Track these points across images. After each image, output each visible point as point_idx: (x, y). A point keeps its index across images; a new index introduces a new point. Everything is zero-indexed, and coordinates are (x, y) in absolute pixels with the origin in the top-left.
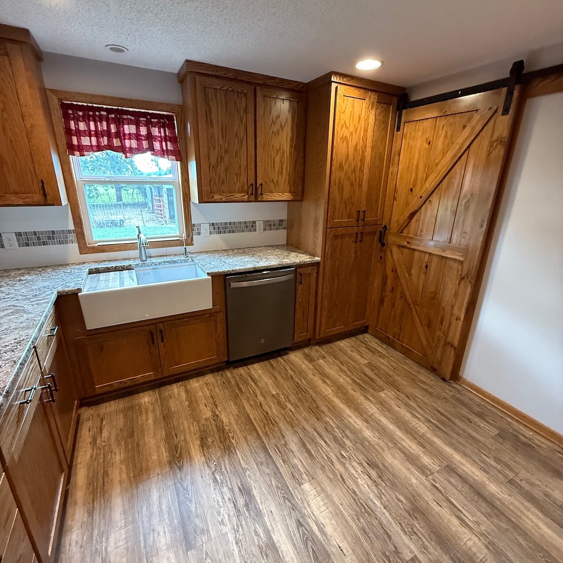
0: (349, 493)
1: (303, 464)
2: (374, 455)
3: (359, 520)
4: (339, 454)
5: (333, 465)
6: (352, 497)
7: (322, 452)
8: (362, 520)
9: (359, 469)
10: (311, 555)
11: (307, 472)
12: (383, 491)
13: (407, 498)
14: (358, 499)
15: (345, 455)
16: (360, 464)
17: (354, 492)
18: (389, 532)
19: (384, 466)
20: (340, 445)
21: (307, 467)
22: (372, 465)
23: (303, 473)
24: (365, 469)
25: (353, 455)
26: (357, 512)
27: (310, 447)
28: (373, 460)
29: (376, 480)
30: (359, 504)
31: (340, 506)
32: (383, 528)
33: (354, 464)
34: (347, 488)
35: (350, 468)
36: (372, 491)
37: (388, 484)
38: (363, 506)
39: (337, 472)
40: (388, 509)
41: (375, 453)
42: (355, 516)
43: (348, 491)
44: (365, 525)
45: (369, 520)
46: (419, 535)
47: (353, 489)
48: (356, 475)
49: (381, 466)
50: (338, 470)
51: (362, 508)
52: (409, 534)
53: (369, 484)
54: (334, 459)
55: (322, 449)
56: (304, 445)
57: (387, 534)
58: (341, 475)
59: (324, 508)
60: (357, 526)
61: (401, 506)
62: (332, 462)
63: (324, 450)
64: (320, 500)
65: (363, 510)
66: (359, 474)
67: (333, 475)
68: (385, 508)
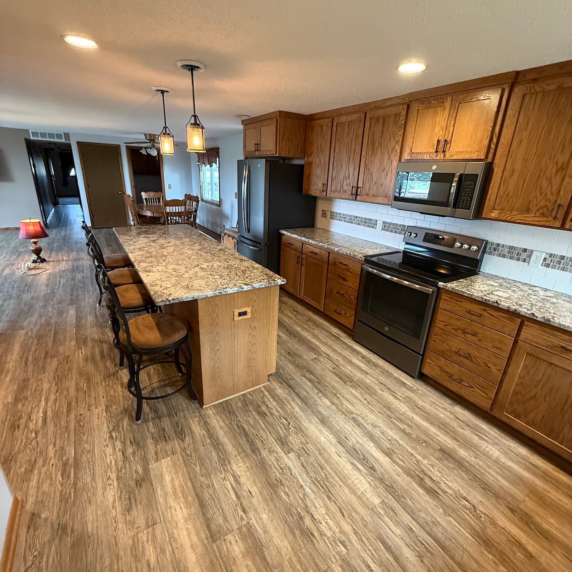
0: (334, 497)
1: (388, 527)
2: (304, 551)
3: (326, 475)
4: (349, 547)
5: (354, 529)
6: (331, 494)
7: (370, 548)
8: (323, 475)
9: (323, 527)
10: (359, 451)
11: (381, 516)
12: (300, 502)
13: (279, 497)
14: (326, 492)
15: (341, 546)
16: (322, 534)
17: (329, 498)
18: (302, 468)
19: (294, 534)
20: (349, 565)
21: (383, 524)
22: (308, 535)
23: (384, 515)
24: (317, 527)
25: (330, 546)
26: (328, 481)
27: (388, 555)
28: (306, 542)
29: (306, 513)
30: (325, 487)
31: (342, 484)
32: (306, 470)
33: (329, 534)
34: (337, 502)
35: (334, 527)
36: (311, 501)
37: (294, 509)
38: (321, 486)
39: (348, 520)
40: (299, 485)
41: (302, 553)
42: (329, 477)
43: (335, 498)
44: (320, 471)
45: (317, 475)
46: (278, 468)
47: (331, 501)
48: (327, 517)
49: (297, 533)
50: (348, 523)
51: (322, 485)
52: (287, 468)
53: (313, 509)
54: (353, 538)
55: (372, 553)
56: (396, 559)
57: (304, 467)
58: (344, 516)
59: (356, 482)
60: (327, 471)
61: (287, 488)
62: (356, 533)
63: (368, 552)
64: (361, 489)
65: (322, 482)
66: (323, 520)
67: (352, 516)
68: (302, 486)
